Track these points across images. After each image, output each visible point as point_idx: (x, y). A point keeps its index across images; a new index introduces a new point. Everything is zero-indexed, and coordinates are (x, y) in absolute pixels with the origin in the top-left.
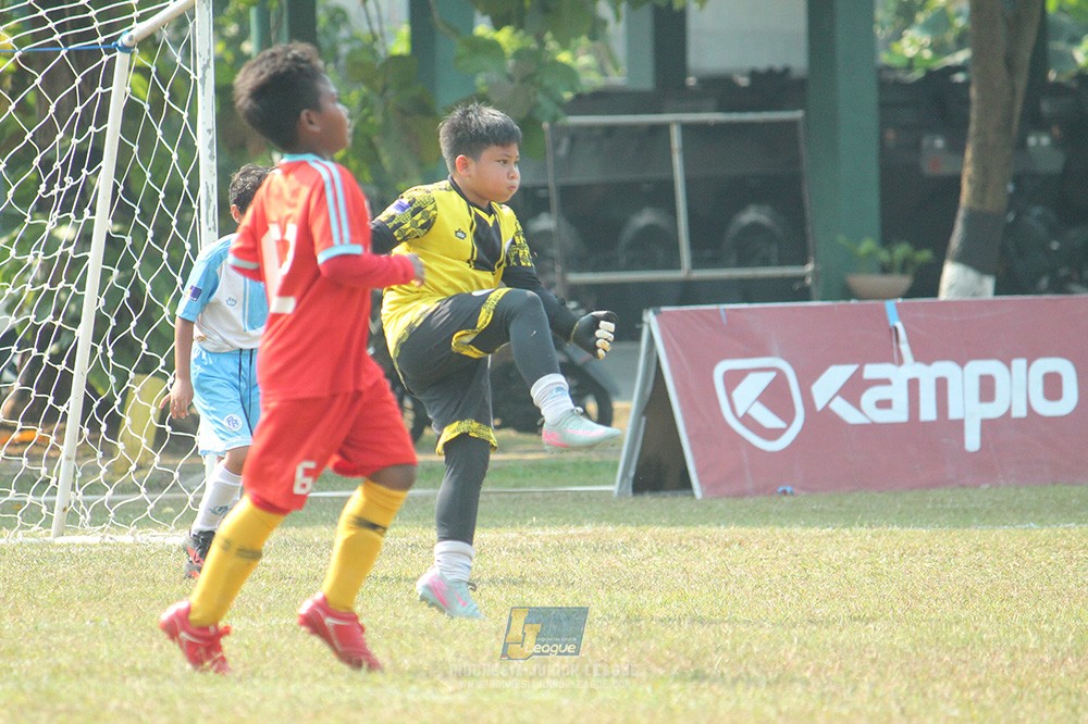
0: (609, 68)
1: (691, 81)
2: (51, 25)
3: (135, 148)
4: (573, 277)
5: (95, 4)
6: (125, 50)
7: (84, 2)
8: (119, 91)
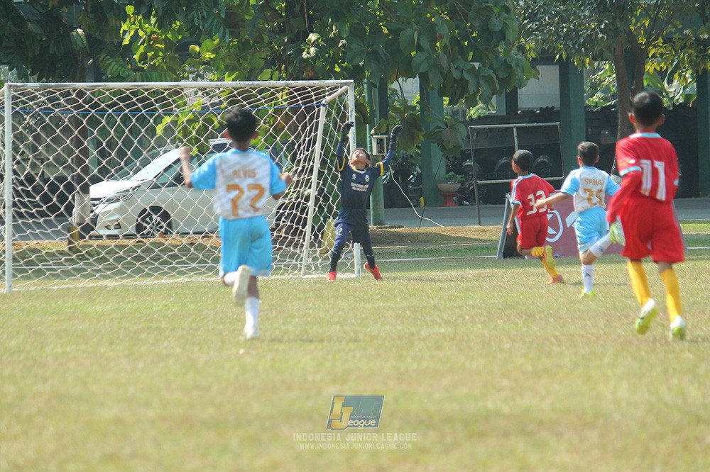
0: (490, 108)
1: (519, 112)
2: (298, 98)
3: (327, 139)
4: (479, 182)
5: (313, 90)
6: (324, 105)
7: (310, 89)
8: (322, 119)
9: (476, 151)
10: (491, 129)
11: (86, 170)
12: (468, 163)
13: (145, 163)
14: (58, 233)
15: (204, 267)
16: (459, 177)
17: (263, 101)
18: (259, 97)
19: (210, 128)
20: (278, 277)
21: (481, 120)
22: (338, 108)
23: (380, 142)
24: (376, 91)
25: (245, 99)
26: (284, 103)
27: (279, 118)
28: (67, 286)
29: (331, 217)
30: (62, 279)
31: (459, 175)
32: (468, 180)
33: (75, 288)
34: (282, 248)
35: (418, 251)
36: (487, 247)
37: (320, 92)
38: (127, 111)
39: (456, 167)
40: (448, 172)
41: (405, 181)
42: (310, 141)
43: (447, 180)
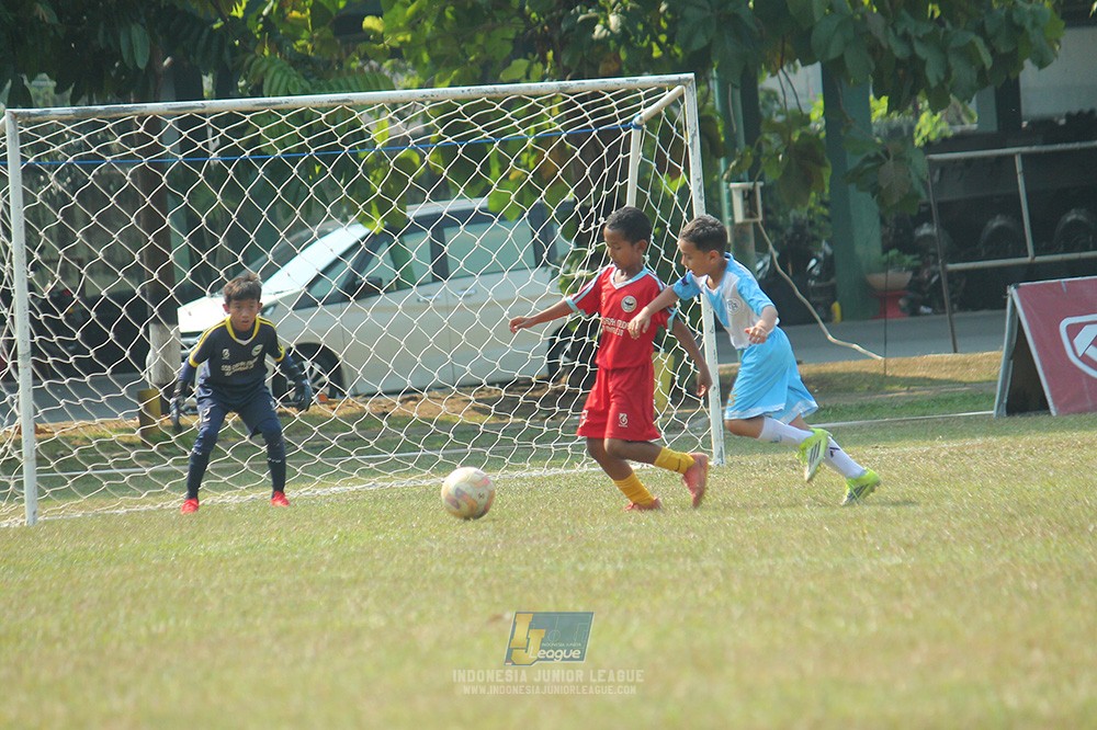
0: (964, 118)
1: (1025, 124)
2: (586, 114)
3: (648, 194)
4: (951, 267)
5: (616, 98)
6: (638, 127)
7: (608, 96)
8: (635, 155)
9: (941, 205)
10: (969, 162)
11: (169, 274)
12: (925, 230)
13: (286, 256)
14: (121, 403)
15: (410, 459)
16: (908, 259)
17: (516, 123)
18: (508, 115)
19: (410, 179)
20: (561, 471)
21: (945, 144)
22: (665, 131)
23: (749, 196)
24: (736, 96)
25: (479, 121)
26: (558, 127)
27: (547, 154)
28: (144, 508)
29: (662, 350)
30: (134, 495)
31: (909, 254)
32: (926, 264)
33: (161, 509)
34: (566, 414)
35: (834, 409)
36: (975, 395)
37: (628, 101)
38: (247, 153)
39: (900, 238)
40: (886, 250)
41: (801, 273)
42: (610, 199)
43: (887, 265)
